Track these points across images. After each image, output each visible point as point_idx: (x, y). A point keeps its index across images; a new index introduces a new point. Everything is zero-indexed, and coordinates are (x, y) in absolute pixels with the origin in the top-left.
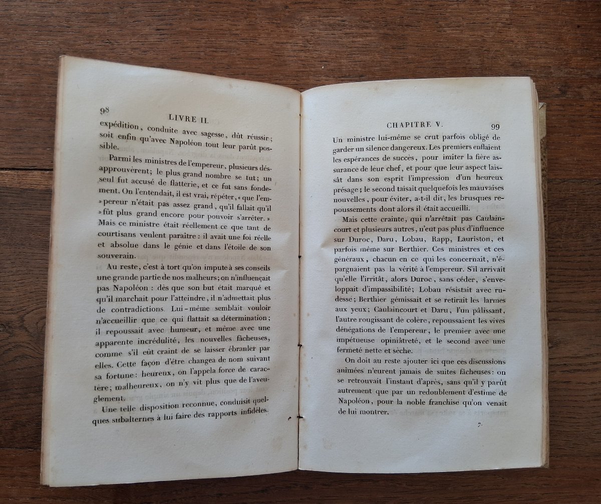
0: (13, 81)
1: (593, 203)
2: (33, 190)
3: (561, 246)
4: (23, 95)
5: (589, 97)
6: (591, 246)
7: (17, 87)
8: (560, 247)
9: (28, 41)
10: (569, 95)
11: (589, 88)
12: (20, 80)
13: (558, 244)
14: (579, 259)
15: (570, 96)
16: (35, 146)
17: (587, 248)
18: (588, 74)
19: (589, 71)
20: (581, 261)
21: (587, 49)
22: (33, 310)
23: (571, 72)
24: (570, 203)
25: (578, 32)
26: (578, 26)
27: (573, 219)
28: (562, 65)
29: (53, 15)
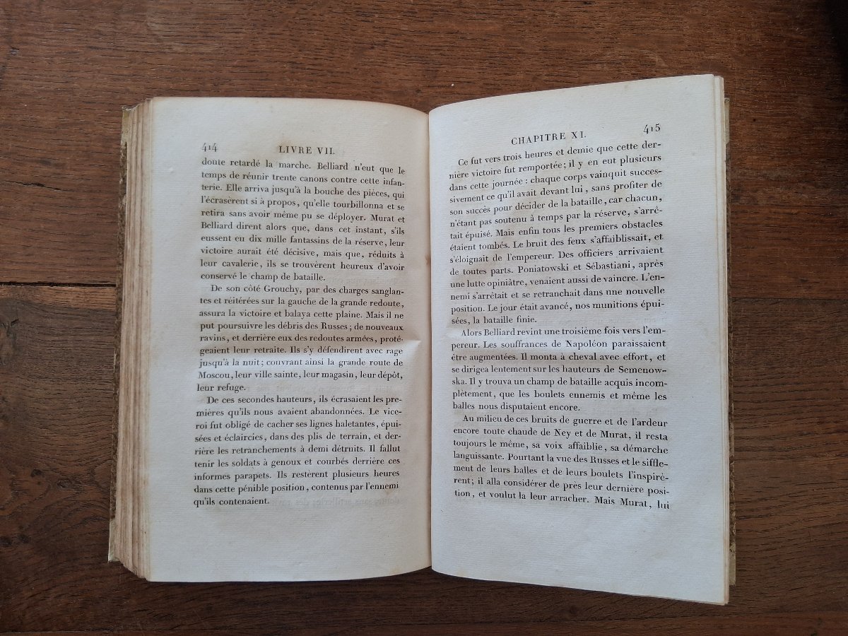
0: (77, 173)
1: (767, 326)
2: (105, 311)
4: (91, 191)
5: (765, 202)
6: (765, 375)
7: (82, 181)
9: (96, 123)
10: (743, 200)
11: (764, 192)
12: (86, 173)
14: (750, 390)
15: (743, 201)
16: (106, 255)
17: (760, 377)
18: (764, 176)
19: (765, 172)
20: (753, 392)
21: (764, 146)
22: (106, 461)
23: (745, 173)
24: (742, 326)
25: (754, 126)
26: (754, 120)
27: (745, 344)
28: (735, 165)
29: (128, 90)
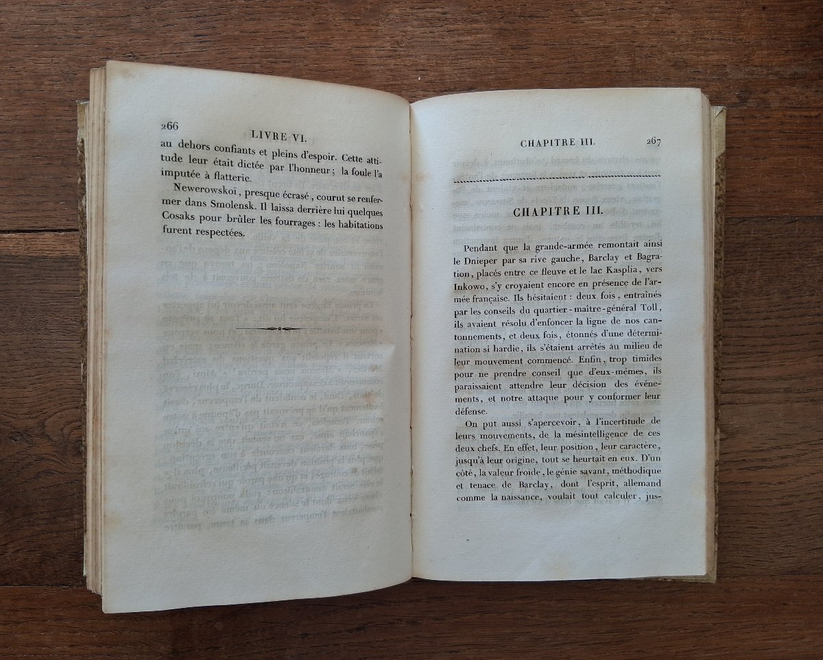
0: (10, 113)
1: (783, 248)
2: (45, 257)
3: (739, 307)
4: (25, 132)
5: (777, 104)
6: (779, 306)
7: (15, 123)
8: (737, 309)
9: (26, 60)
10: (752, 103)
11: (777, 93)
12: (19, 113)
13: (735, 304)
14: (763, 323)
15: (752, 105)
16: (44, 199)
17: (774, 309)
18: (776, 74)
19: (777, 69)
20: (766, 326)
21: (775, 39)
23: (754, 71)
24: (752, 249)
25: (763, 15)
26: (764, 8)
27: (755, 271)
28: (741, 62)
29: (56, 22)
